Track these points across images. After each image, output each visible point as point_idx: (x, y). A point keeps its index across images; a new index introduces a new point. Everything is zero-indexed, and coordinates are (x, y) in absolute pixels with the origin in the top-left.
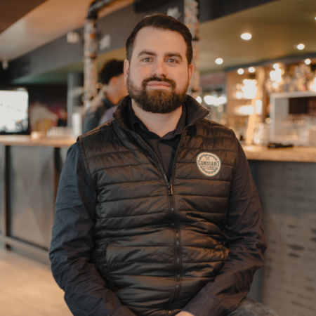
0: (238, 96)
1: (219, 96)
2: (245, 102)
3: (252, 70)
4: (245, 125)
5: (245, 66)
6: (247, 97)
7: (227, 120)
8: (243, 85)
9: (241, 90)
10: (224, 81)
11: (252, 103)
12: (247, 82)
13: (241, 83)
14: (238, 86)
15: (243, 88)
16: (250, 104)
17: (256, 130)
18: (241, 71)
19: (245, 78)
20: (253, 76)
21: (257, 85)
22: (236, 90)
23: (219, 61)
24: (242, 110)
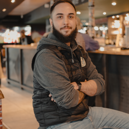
0: (113, 27)
1: (105, 27)
2: (116, 29)
3: (118, 16)
4: (116, 38)
5: (115, 15)
6: (116, 27)
7: (109, 36)
8: (115, 23)
9: (114, 25)
10: (107, 21)
11: (118, 29)
12: (116, 21)
13: (114, 22)
14: (113, 23)
15: (114, 24)
16: (117, 30)
17: (120, 40)
18: (113, 17)
19: (115, 20)
20: (118, 19)
21: (120, 22)
22: (112, 24)
23: (105, 13)
24: (114, 33)
